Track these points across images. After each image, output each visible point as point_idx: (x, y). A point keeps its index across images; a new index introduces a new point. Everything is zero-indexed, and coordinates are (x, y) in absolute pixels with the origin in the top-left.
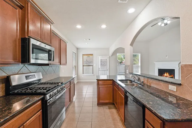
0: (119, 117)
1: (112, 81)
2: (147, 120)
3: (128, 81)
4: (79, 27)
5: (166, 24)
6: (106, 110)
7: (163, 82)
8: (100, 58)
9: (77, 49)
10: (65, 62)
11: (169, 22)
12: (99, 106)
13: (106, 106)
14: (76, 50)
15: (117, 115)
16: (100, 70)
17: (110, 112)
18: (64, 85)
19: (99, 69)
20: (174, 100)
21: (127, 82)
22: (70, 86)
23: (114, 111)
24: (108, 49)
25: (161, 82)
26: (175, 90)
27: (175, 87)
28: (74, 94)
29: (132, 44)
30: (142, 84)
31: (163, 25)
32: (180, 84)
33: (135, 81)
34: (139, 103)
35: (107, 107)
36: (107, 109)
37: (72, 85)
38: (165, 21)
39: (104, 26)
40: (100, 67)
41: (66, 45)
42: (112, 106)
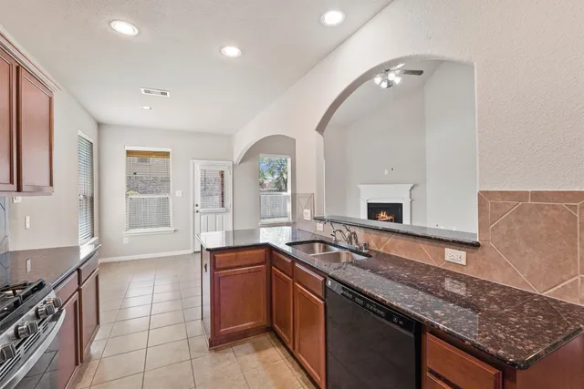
0: (296, 373)
1: (263, 251)
2: (432, 372)
3: (317, 245)
4: (124, 28)
5: (390, 84)
6: (248, 357)
7: (427, 242)
8: (198, 167)
9: (100, 125)
10: (47, 183)
11: (397, 80)
12: (216, 350)
13: (244, 343)
14: (93, 128)
15: (290, 366)
16: (201, 210)
17: (264, 363)
18: (52, 295)
19: (196, 208)
20: (460, 290)
21: (312, 251)
22: (79, 290)
23: (276, 354)
24: (228, 138)
25: (418, 241)
26: (464, 262)
27: (463, 254)
28: (98, 323)
29: (321, 128)
30: (364, 251)
31: (384, 85)
32: (476, 246)
33: (340, 244)
34: (401, 318)
35: (247, 346)
36: (248, 354)
37: (88, 286)
38: (391, 76)
39: (232, 51)
40: (198, 201)
41: (51, 99)
42: (266, 338)
